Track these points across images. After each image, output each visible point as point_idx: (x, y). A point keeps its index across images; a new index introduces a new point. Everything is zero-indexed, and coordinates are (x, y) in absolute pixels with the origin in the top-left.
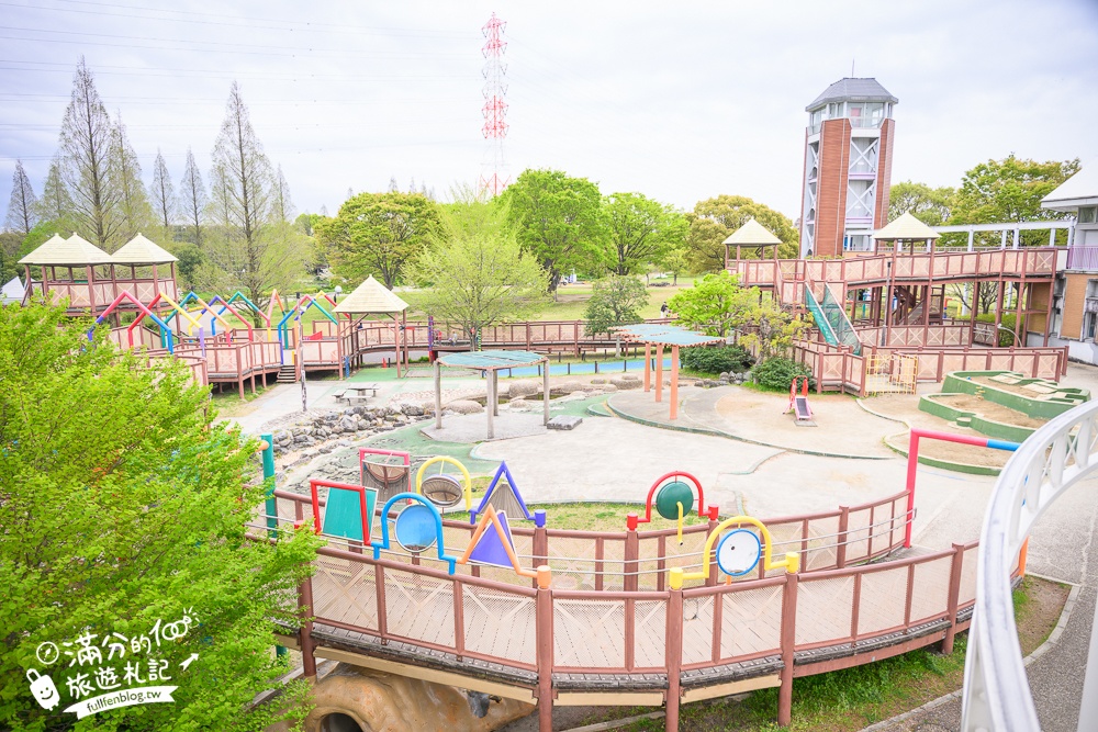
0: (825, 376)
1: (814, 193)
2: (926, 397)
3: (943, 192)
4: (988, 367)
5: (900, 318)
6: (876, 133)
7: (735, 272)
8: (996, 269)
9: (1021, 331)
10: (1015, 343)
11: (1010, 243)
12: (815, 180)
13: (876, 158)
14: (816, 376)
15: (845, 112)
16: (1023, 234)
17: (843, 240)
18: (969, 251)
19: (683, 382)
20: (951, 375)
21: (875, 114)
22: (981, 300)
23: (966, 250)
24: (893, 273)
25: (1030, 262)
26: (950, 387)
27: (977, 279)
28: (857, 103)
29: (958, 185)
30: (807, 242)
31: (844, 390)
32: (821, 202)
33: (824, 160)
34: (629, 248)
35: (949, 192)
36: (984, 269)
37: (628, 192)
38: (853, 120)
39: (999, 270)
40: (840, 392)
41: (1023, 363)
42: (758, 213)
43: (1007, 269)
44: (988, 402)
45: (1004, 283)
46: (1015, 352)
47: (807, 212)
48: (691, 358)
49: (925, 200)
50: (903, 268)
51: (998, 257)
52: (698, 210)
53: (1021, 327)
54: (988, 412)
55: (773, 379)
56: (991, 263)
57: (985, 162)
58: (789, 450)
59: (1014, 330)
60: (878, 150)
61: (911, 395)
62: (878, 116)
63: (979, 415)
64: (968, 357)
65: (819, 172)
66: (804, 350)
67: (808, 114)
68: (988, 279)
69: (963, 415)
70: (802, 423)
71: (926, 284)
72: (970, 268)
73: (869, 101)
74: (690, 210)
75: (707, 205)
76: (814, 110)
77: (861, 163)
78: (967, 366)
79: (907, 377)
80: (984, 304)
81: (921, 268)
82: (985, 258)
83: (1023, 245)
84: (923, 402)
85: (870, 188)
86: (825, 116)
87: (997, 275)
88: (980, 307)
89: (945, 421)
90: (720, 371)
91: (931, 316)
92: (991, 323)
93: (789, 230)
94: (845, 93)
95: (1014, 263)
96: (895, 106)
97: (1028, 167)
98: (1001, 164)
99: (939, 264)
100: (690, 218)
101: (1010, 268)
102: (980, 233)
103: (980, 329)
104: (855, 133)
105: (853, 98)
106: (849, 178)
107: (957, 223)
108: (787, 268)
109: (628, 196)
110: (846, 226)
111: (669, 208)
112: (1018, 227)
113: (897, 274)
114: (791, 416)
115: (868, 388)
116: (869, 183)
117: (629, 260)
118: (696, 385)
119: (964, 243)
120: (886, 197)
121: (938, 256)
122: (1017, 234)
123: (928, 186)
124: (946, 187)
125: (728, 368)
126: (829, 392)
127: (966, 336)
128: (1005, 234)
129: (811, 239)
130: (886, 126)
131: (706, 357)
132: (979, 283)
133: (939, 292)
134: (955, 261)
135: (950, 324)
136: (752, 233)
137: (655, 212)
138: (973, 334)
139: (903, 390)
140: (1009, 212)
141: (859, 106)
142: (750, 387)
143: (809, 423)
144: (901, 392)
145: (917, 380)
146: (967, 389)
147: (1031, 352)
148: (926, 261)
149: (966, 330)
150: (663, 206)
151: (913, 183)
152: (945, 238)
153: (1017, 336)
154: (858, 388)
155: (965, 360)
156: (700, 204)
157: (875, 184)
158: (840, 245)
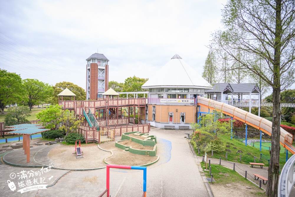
0: (88, 138)
1: (89, 82)
2: (117, 143)
3: (121, 84)
4: (133, 131)
5: (111, 117)
6: (104, 68)
7: (61, 104)
8: (133, 103)
9: (140, 119)
10: (139, 123)
11: (136, 97)
12: (89, 79)
13: (105, 74)
14: (85, 138)
15: (96, 62)
16: (138, 95)
17: (97, 95)
18: (127, 99)
19: (41, 143)
20: (123, 134)
21: (104, 63)
22: (130, 111)
23: (126, 98)
24: (108, 104)
25: (140, 102)
26: (124, 138)
27: (129, 106)
28: (99, 60)
29: (124, 83)
30: (88, 96)
31: (94, 142)
32: (91, 85)
33: (91, 74)
34: (33, 96)
35: (122, 84)
36: (130, 103)
37: (32, 79)
38: (98, 64)
39: (134, 104)
40: (93, 142)
41: (141, 129)
42: (75, 87)
43: (135, 104)
44: (133, 142)
45: (135, 107)
46: (139, 126)
47: (88, 87)
48: (45, 134)
49: (117, 86)
50: (111, 103)
51: (133, 100)
52: (56, 85)
53: (140, 118)
54: (133, 145)
55: (71, 140)
56: (132, 102)
57: (129, 77)
58: (72, 170)
59: (138, 119)
60: (105, 72)
61: (113, 142)
62: (104, 64)
63: (131, 147)
64: (128, 128)
65: (90, 77)
66: (82, 130)
67: (87, 61)
68: (131, 106)
69: (127, 147)
70: (78, 157)
71: (117, 107)
72: (127, 103)
73: (102, 60)
74: (54, 86)
75: (59, 84)
76: (88, 60)
77: (101, 75)
78: (128, 131)
79: (112, 135)
80: (131, 112)
81: (115, 103)
82: (130, 100)
83: (139, 97)
84: (116, 144)
85: (104, 82)
86: (91, 62)
87: (133, 105)
88: (130, 113)
89: (122, 150)
90: (55, 138)
91: (119, 116)
92: (132, 117)
93: (84, 92)
94: (96, 57)
95: (137, 102)
96: (108, 62)
97: (138, 79)
98: (133, 78)
99: (120, 102)
100: (54, 88)
101: (136, 103)
102: (130, 94)
103: (131, 119)
104: (99, 67)
105: (98, 58)
106: (98, 79)
107: (124, 92)
108: (79, 103)
109: (32, 80)
110: (98, 92)
111: (47, 85)
112: (137, 93)
113: (110, 105)
114: (75, 154)
115: (101, 141)
116: (103, 80)
117: (33, 100)
118: (46, 144)
119: (126, 97)
120: (108, 85)
121: (120, 100)
122: (137, 95)
123: (118, 82)
124: (122, 83)
125: (58, 137)
126: (90, 143)
127: (127, 121)
128: (135, 94)
129: (89, 95)
130: (107, 66)
131: (51, 133)
132: (130, 107)
133: (120, 109)
134: (123, 101)
135: (124, 118)
136: (67, 92)
137: (42, 85)
138: (129, 121)
139: (111, 140)
140: (135, 89)
141: (100, 61)
142: (64, 144)
143: (81, 157)
144: (110, 141)
145: (114, 136)
146: (127, 138)
147: (142, 125)
148: (116, 101)
149: (128, 119)
150: (45, 84)
151: (114, 81)
152: (122, 96)
153: (139, 121)
154: (98, 141)
155: (127, 129)
156: (57, 84)
157: (105, 81)
158: (97, 97)
